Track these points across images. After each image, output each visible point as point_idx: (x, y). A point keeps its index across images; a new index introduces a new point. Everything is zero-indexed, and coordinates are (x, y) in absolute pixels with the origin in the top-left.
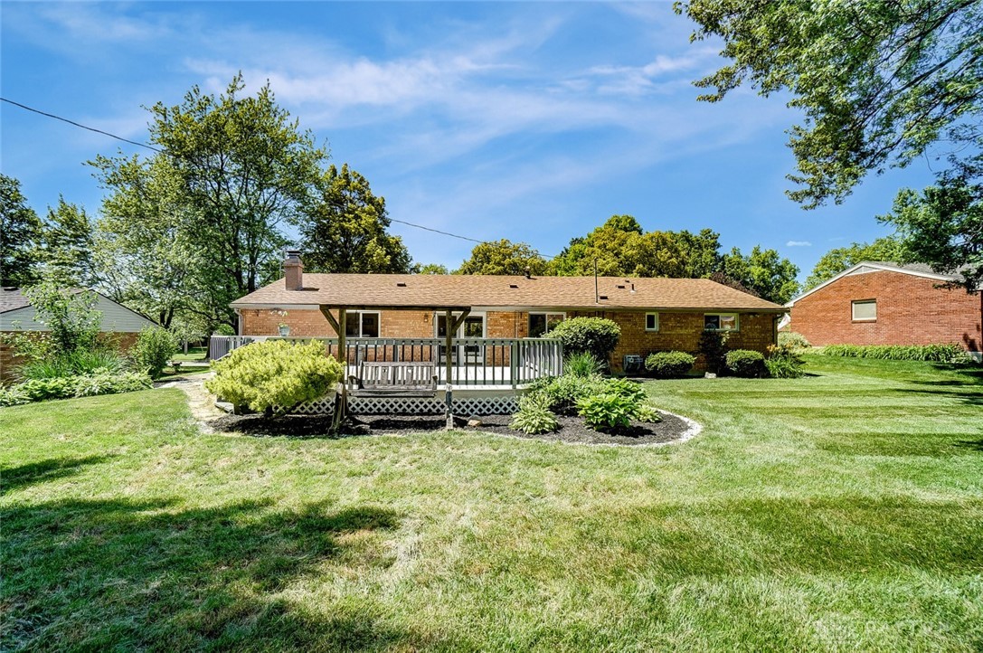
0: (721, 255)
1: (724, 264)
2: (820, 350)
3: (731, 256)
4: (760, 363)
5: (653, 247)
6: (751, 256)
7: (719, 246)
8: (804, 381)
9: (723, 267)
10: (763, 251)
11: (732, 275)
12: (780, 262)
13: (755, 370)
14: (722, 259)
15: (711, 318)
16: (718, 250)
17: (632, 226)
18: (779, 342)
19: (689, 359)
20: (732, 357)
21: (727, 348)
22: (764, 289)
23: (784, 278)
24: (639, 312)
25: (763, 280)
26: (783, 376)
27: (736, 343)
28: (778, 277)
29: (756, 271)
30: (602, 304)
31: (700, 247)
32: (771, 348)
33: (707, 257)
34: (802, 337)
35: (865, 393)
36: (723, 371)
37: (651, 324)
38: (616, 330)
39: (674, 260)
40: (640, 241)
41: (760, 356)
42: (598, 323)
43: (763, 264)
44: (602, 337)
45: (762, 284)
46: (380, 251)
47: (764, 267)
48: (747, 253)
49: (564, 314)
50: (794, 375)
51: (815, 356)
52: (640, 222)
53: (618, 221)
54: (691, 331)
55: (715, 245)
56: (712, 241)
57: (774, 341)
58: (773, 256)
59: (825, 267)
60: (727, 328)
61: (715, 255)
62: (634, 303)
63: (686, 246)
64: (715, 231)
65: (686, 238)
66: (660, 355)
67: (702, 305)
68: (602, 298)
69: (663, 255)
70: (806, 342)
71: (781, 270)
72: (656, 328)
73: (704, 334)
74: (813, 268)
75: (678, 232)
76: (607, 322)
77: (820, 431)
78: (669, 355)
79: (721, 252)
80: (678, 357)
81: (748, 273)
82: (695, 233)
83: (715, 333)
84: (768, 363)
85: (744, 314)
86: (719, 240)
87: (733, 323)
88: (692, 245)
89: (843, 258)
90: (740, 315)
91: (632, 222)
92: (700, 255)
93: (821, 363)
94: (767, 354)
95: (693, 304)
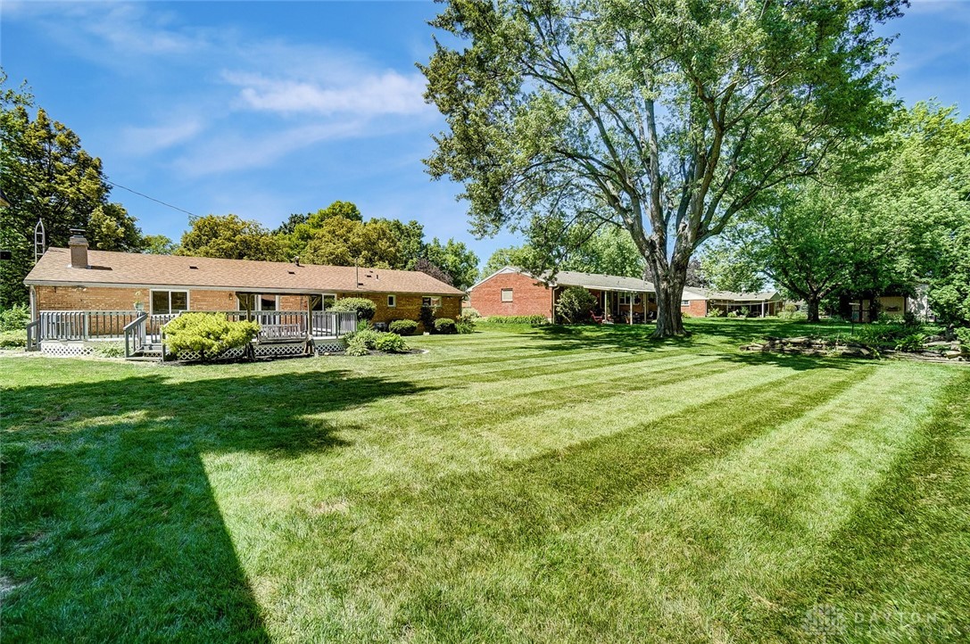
0: (425, 243)
1: (427, 251)
2: (485, 319)
3: (432, 245)
4: (452, 325)
5: (375, 236)
6: (447, 246)
7: (423, 236)
8: (474, 335)
9: (426, 254)
10: (455, 243)
11: (433, 261)
12: (467, 252)
13: (451, 330)
14: (425, 247)
15: (425, 299)
16: (422, 239)
17: (353, 215)
18: (463, 315)
19: (415, 324)
20: (438, 323)
21: (435, 318)
22: (456, 273)
23: (470, 266)
24: (383, 294)
25: (455, 266)
26: (464, 333)
27: (440, 314)
28: (465, 264)
29: (450, 258)
30: (361, 289)
31: (409, 236)
32: (458, 317)
33: (414, 245)
34: (476, 311)
35: (505, 337)
36: (434, 331)
37: (391, 303)
38: (374, 306)
39: (391, 249)
40: (365, 231)
41: (453, 322)
42: (364, 302)
43: (456, 254)
44: (367, 311)
45: (454, 269)
46: (111, 222)
47: (456, 256)
48: (444, 243)
49: (336, 295)
50: (469, 332)
51: (483, 323)
52: (360, 210)
53: (342, 207)
54: (415, 307)
55: (420, 235)
56: (418, 231)
57: (460, 313)
58: (462, 248)
59: (495, 261)
60: (435, 306)
61: (420, 243)
62: (380, 289)
63: (398, 233)
64: (420, 223)
65: (398, 226)
66: (399, 322)
67: (421, 291)
68: (360, 284)
69: (383, 244)
70: (479, 315)
71: (467, 259)
72: (394, 305)
73: (422, 309)
74: (487, 261)
75: (391, 219)
76: (367, 301)
77: (475, 348)
78: (403, 322)
79: (425, 241)
80: (408, 323)
81: (445, 260)
82: (405, 223)
83: (428, 309)
84: (457, 325)
85: (444, 297)
86: (423, 231)
87: (437, 302)
88: (402, 233)
89: (505, 255)
90: (443, 297)
91: (354, 209)
92: (409, 243)
93: (485, 327)
94: (456, 321)
95: (415, 291)
